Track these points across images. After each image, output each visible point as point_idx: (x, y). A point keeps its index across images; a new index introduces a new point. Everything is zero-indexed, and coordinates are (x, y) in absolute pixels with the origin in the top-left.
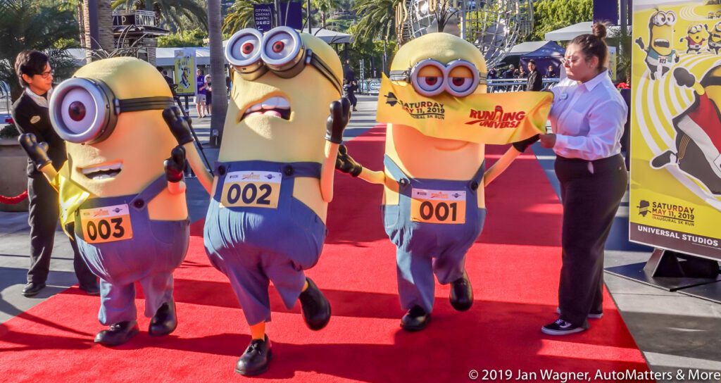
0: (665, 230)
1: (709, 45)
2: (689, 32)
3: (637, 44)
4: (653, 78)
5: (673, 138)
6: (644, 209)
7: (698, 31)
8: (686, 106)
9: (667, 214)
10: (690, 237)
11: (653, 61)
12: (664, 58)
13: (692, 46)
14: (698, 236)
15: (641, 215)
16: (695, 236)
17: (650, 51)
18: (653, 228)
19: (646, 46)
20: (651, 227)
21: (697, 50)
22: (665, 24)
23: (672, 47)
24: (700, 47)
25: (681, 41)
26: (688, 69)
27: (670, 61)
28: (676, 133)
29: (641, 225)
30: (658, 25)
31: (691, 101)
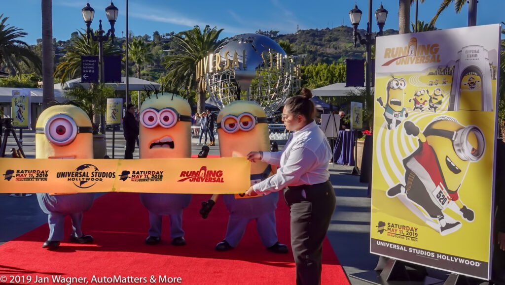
0: (397, 244)
1: (430, 105)
2: (415, 95)
3: (378, 102)
4: (389, 128)
5: (403, 175)
6: (381, 228)
7: (422, 95)
8: (412, 150)
9: (398, 232)
10: (414, 250)
11: (390, 116)
12: (397, 113)
13: (417, 106)
14: (421, 249)
15: (379, 233)
16: (418, 249)
17: (388, 108)
18: (388, 242)
19: (385, 104)
20: (386, 242)
21: (421, 109)
22: (399, 88)
23: (403, 105)
24: (423, 106)
25: (410, 101)
26: (414, 123)
27: (402, 116)
28: (405, 171)
29: (379, 240)
30: (393, 88)
31: (416, 147)
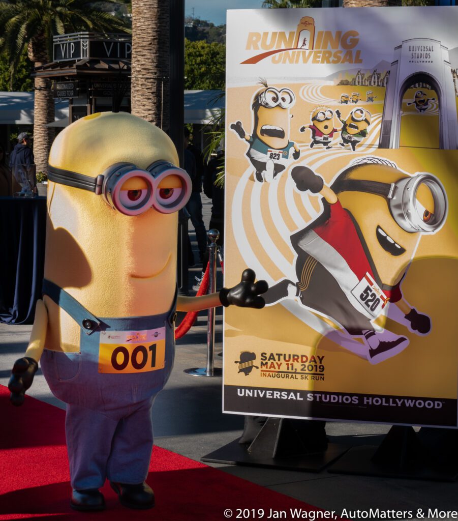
0: (281, 390)
1: (343, 138)
2: (314, 119)
3: (234, 131)
4: (260, 178)
5: (291, 263)
6: (246, 365)
7: (327, 119)
8: (311, 218)
9: (284, 368)
10: (318, 396)
11: (260, 157)
12: (277, 152)
13: (318, 138)
14: (330, 393)
15: (243, 374)
16: (326, 393)
17: (255, 142)
18: (262, 389)
19: (249, 134)
20: (257, 389)
21: (325, 144)
22: (278, 106)
23: (288, 137)
24: (330, 139)
25: (303, 129)
26: (313, 169)
27: (286, 157)
28: (296, 255)
29: (241, 388)
30: (266, 106)
31: (318, 211)
